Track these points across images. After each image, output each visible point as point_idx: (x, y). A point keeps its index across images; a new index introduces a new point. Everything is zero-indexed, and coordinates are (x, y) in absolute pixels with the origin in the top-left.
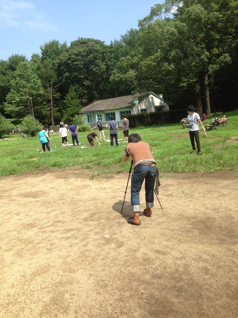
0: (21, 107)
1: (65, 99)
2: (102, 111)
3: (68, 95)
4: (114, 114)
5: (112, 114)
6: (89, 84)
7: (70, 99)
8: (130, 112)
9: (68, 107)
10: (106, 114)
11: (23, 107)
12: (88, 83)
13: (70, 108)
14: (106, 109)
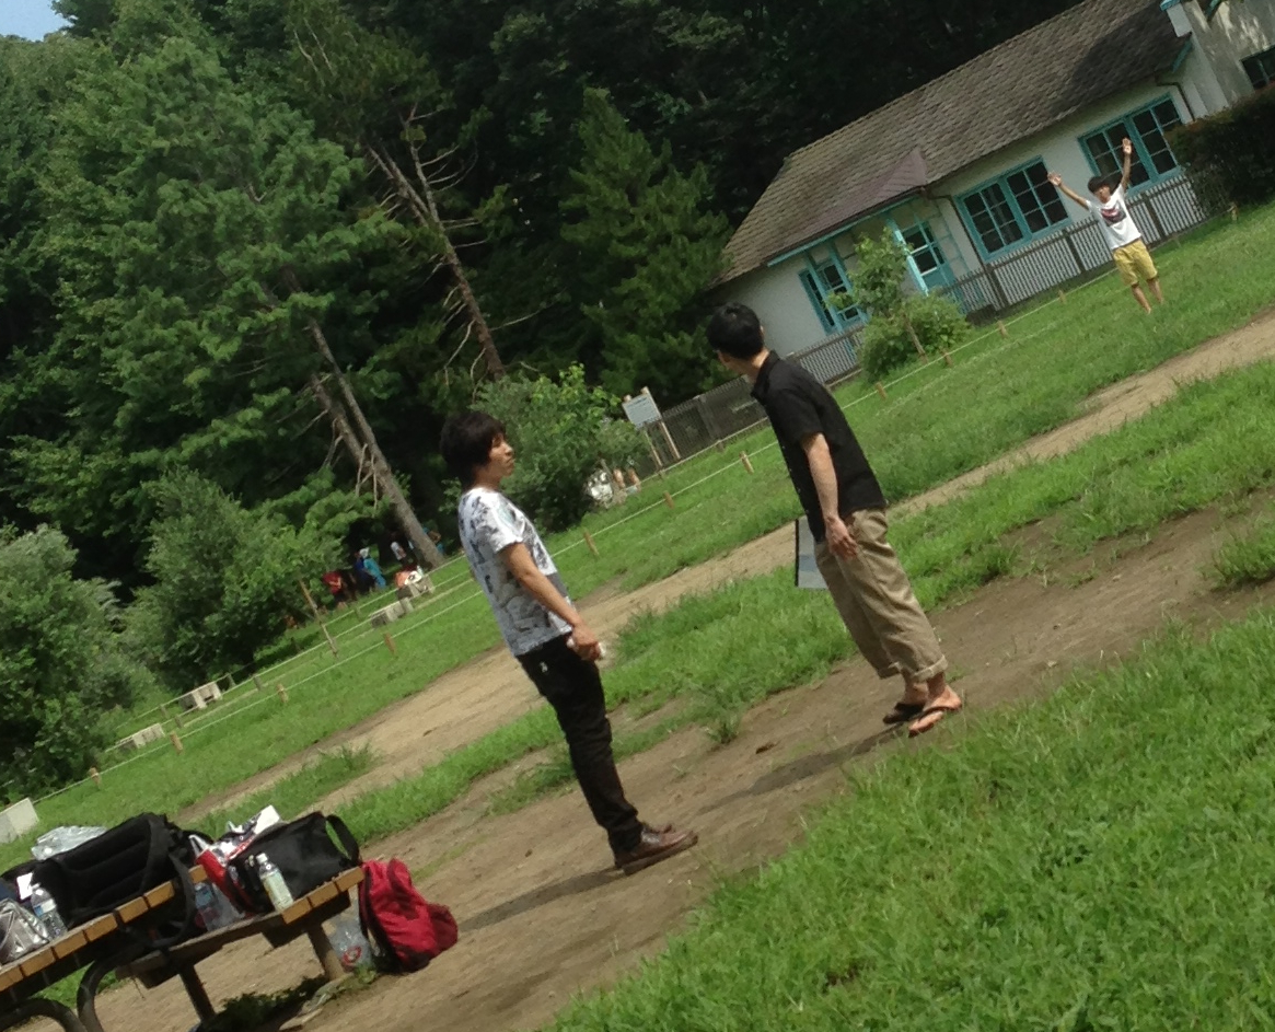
0: (269, 400)
1: (578, 215)
2: (927, 194)
3: (589, 179)
4: (1039, 172)
5: (1016, 181)
6: (721, 34)
7: (617, 199)
8: (1167, 111)
9: (627, 268)
10: (973, 203)
11: (286, 391)
12: (709, 30)
13: (644, 271)
14: (952, 162)
